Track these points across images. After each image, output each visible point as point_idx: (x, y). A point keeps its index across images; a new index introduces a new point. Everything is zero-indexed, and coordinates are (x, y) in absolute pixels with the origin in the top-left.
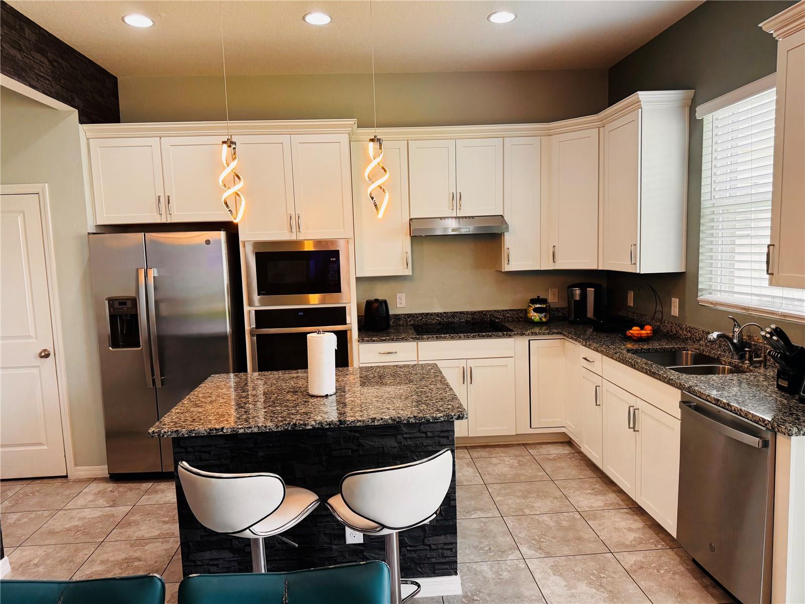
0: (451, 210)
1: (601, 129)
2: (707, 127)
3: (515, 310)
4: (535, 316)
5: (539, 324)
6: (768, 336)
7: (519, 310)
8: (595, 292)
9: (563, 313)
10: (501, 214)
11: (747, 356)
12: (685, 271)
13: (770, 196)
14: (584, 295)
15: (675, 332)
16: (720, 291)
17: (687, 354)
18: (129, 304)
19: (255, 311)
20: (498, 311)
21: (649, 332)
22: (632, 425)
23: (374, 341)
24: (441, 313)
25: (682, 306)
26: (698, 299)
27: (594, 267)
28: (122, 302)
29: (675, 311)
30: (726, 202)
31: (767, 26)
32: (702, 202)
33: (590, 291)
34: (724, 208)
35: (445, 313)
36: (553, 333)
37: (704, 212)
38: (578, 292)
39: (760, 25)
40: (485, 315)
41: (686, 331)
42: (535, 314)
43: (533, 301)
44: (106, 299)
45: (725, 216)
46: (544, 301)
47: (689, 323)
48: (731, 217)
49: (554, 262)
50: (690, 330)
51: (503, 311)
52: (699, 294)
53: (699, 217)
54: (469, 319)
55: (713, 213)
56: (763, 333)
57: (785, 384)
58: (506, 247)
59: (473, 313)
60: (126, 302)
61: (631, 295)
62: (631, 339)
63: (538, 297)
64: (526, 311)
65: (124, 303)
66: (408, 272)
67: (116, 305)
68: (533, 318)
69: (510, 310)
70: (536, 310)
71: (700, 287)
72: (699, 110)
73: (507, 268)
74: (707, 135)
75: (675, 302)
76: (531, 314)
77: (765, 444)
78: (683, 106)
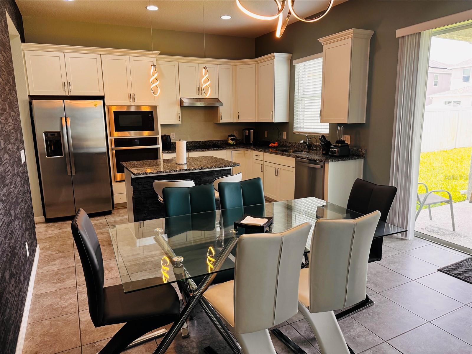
0: (198, 95)
1: (257, 65)
2: (297, 69)
3: (222, 140)
4: (231, 142)
5: (233, 145)
6: (320, 138)
7: (223, 140)
8: (254, 132)
9: (240, 141)
10: (218, 98)
11: (311, 148)
12: (288, 121)
13: (320, 94)
14: (249, 133)
15: (285, 144)
16: (301, 128)
17: (291, 151)
18: (56, 135)
19: (114, 139)
20: (215, 141)
21: (277, 144)
22: (277, 175)
23: (170, 152)
24: (191, 142)
25: (287, 135)
26: (294, 131)
27: (254, 121)
28: (53, 133)
29: (285, 137)
30: (303, 96)
31: (321, 40)
32: (295, 96)
33: (252, 131)
34: (302, 98)
35: (193, 142)
36: (241, 148)
37: (296, 100)
38: (247, 131)
39: (318, 39)
40: (210, 142)
41: (289, 143)
42: (231, 141)
43: (230, 136)
44: (44, 133)
45: (302, 101)
46: (234, 136)
47: (290, 141)
48: (304, 101)
49: (239, 119)
50: (291, 143)
51: (217, 140)
52: (294, 130)
53: (294, 101)
54: (203, 144)
55: (298, 100)
56: (319, 137)
57: (324, 152)
58: (220, 112)
59: (205, 142)
60: (54, 134)
61: (266, 133)
62: (271, 147)
63: (232, 134)
64: (227, 141)
65: (54, 135)
66: (180, 122)
67: (49, 135)
68: (230, 143)
69: (220, 140)
70: (231, 139)
71: (294, 127)
72: (294, 62)
73: (221, 121)
74: (297, 71)
75: (285, 133)
76: (230, 141)
77: (322, 167)
78: (288, 60)
